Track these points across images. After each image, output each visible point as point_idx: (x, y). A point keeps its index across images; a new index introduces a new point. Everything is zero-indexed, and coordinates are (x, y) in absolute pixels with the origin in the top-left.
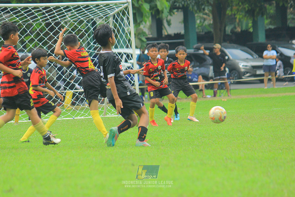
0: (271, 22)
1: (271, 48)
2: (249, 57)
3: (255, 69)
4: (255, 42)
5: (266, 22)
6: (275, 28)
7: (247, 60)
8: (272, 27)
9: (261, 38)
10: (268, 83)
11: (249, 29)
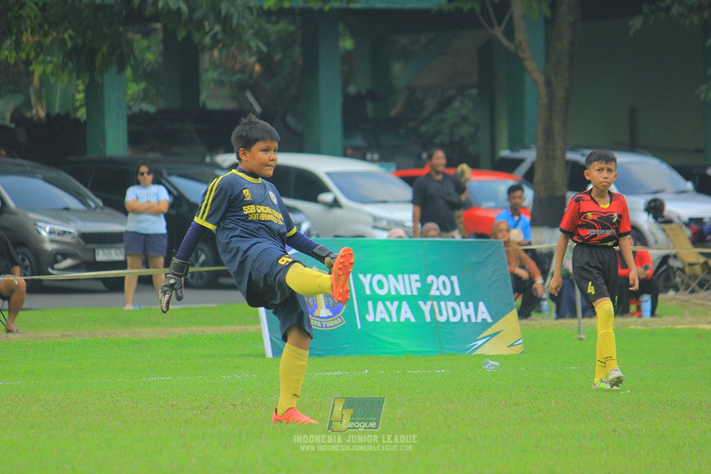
0: (146, 91)
1: (150, 178)
2: (73, 203)
3: (90, 246)
4: (92, 154)
5: (133, 89)
6: (159, 112)
7: (65, 214)
8: (149, 108)
9: (115, 143)
10: (137, 291)
11: (76, 109)
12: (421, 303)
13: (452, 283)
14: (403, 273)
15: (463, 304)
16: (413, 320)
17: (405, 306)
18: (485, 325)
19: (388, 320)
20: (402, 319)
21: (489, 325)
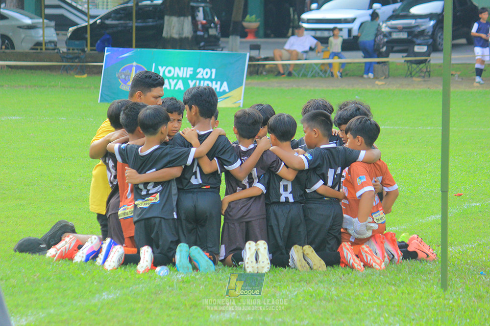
12: (190, 82)
13: (211, 73)
14: (184, 67)
15: (214, 82)
16: (182, 88)
17: (180, 82)
18: (224, 92)
19: (168, 88)
20: (177, 88)
21: (227, 93)
